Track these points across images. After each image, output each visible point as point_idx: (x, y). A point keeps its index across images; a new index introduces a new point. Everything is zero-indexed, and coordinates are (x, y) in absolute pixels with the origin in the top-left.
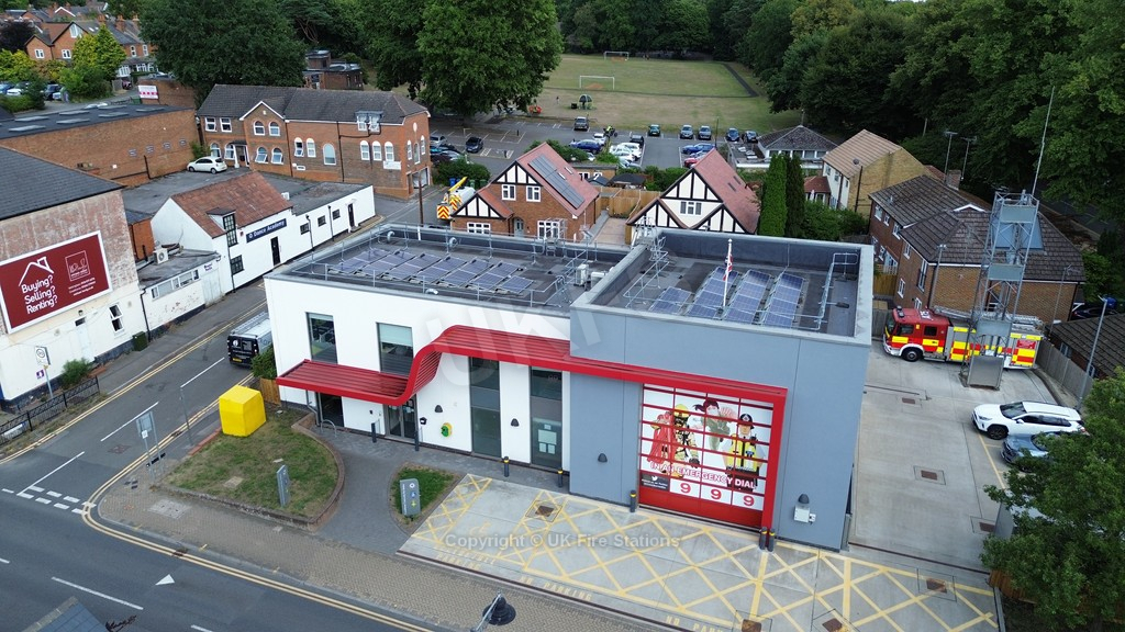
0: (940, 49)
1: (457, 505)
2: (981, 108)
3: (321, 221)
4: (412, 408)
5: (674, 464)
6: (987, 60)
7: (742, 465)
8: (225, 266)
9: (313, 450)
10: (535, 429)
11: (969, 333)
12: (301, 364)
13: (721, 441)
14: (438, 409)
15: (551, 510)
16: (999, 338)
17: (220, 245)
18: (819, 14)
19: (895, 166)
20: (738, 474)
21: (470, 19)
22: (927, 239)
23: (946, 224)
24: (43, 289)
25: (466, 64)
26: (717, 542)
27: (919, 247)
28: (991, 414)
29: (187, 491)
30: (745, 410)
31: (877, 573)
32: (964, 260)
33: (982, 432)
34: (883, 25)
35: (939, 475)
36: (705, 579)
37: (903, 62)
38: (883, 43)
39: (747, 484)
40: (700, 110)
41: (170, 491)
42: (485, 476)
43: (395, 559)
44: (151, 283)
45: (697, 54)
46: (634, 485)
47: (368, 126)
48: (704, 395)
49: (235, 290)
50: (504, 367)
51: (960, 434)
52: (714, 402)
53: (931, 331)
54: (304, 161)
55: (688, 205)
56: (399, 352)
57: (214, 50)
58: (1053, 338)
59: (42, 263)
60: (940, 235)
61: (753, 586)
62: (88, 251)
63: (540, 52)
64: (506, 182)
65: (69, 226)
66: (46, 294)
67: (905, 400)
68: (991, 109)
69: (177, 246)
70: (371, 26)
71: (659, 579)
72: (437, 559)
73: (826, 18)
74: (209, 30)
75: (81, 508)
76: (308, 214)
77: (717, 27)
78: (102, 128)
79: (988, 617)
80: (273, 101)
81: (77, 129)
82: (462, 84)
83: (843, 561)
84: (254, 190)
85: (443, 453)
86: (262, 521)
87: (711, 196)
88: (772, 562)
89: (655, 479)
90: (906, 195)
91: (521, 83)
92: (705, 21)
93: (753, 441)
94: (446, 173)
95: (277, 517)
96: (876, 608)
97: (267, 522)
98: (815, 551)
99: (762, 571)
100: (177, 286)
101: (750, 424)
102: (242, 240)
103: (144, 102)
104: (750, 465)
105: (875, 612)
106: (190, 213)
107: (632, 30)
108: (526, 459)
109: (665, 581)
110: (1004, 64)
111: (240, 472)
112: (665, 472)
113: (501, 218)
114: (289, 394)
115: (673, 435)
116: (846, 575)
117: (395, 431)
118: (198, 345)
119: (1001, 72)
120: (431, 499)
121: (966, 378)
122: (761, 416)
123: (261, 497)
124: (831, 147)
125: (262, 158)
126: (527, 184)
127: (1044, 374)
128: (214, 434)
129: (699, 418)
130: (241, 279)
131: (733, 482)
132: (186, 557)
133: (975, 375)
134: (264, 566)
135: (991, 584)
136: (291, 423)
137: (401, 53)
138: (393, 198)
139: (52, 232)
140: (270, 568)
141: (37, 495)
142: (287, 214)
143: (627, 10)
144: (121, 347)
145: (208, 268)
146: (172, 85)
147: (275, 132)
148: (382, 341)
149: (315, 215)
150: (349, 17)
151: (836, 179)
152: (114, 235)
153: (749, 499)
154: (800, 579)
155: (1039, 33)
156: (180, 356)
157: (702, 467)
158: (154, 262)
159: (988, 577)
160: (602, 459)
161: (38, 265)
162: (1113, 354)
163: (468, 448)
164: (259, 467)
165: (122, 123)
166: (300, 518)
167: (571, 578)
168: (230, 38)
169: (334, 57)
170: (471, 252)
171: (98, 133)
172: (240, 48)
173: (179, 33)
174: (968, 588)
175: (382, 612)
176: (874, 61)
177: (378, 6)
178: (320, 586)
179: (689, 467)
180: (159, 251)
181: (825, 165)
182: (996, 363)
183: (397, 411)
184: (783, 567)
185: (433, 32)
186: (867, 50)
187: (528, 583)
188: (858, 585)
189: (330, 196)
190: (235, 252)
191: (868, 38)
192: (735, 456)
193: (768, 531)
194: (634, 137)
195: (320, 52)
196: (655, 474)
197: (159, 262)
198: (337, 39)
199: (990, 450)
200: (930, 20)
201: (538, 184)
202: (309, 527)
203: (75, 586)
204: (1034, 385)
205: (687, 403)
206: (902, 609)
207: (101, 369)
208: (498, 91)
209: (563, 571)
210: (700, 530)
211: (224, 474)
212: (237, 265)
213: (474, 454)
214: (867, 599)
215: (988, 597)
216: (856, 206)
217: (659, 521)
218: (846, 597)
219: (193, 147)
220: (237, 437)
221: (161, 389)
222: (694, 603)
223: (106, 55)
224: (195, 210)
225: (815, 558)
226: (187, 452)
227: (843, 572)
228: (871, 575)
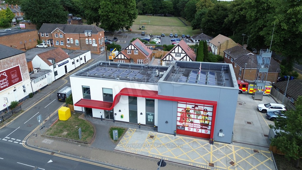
0: (237, 13)
1: (128, 137)
2: (249, 28)
3: (77, 61)
4: (112, 111)
5: (186, 123)
6: (251, 16)
7: (204, 122)
8: (53, 74)
9: (86, 124)
10: (147, 115)
11: (254, 86)
12: (80, 100)
13: (199, 116)
14: (120, 111)
15: (153, 137)
16: (262, 87)
17: (51, 68)
18: (203, 4)
19: (229, 43)
20: (203, 125)
21: (113, 5)
22: (241, 62)
23: (246, 58)
24: (5, 81)
25: (112, 17)
26: (199, 143)
27: (239, 64)
28: (262, 107)
29: (52, 136)
30: (205, 108)
31: (241, 149)
32: (251, 67)
33: (260, 111)
34: (222, 7)
35: (251, 123)
36: (197, 153)
37: (227, 16)
38: (222, 11)
39: (206, 127)
40: (173, 30)
41: (47, 137)
42: (134, 128)
43: (114, 152)
44: (33, 79)
45: (170, 15)
46: (175, 129)
47: (88, 34)
48: (194, 104)
49: (56, 80)
50: (138, 98)
51: (255, 112)
52: (197, 106)
53: (244, 86)
54: (70, 44)
55: (177, 55)
56: (108, 96)
57: (42, 14)
58: (274, 86)
59: (4, 74)
60: (245, 61)
61: (210, 154)
62: (17, 70)
63: (132, 14)
64: (128, 49)
65: (11, 63)
66: (6, 83)
67: (239, 104)
68: (252, 28)
69: (39, 68)
70: (85, 7)
71: (185, 153)
72: (125, 151)
73: (205, 5)
74: (40, 8)
75: (22, 142)
76: (74, 59)
77: (175, 8)
78: (12, 36)
79: (270, 158)
80: (60, 28)
81: (5, 36)
82: (111, 23)
83: (232, 146)
84: (59, 52)
85: (121, 123)
86: (74, 144)
87: (183, 52)
88: (214, 148)
89: (181, 127)
90: (233, 51)
91: (127, 22)
92: (172, 6)
93: (208, 116)
94: (110, 47)
95: (79, 142)
96: (242, 158)
97: (76, 144)
98: (224, 144)
99: (211, 150)
100: (40, 80)
101: (207, 111)
102: (57, 66)
103: (21, 29)
104: (206, 122)
105: (242, 159)
106: (42, 59)
107: (153, 8)
108: (145, 123)
109: (187, 154)
110: (255, 17)
111: (66, 130)
112: (183, 125)
113: (127, 59)
114: (77, 108)
115: (186, 115)
116: (233, 150)
117: (107, 117)
118: (48, 96)
119: (254, 19)
120: (120, 135)
121: (254, 98)
122: (210, 109)
123: (74, 137)
124: (211, 39)
125: (57, 44)
126: (134, 49)
127: (273, 96)
128: (57, 120)
129: (193, 110)
130: (57, 77)
131: (202, 127)
132: (55, 154)
133: (256, 97)
134: (78, 156)
135: (270, 150)
136: (78, 116)
137: (94, 15)
138: (95, 54)
139: (7, 65)
140: (79, 156)
141: (8, 139)
142: (69, 59)
143: (151, 3)
144: (26, 97)
145: (48, 74)
146: (29, 24)
147: (61, 36)
148: (104, 93)
149: (76, 59)
150: (77, 5)
151: (213, 47)
152: (23, 65)
153: (206, 131)
154: (222, 152)
155: (263, 9)
156: (43, 99)
157: (194, 123)
158: (33, 73)
159: (268, 148)
160: (167, 122)
161: (3, 74)
162: (290, 90)
163: (128, 121)
164: (71, 129)
165: (18, 34)
166: (86, 142)
167: (162, 154)
168: (46, 11)
169: (74, 16)
170: (124, 68)
171: (11, 37)
172: (49, 13)
173: (32, 9)
174: (264, 151)
175: (112, 166)
176: (220, 16)
177: (87, 2)
178: (94, 160)
179: (190, 123)
180: (34, 70)
181: (210, 43)
182: (261, 94)
183: (108, 112)
184: (217, 149)
185: (103, 9)
186: (218, 14)
187: (151, 156)
188: (237, 152)
189: (79, 54)
190: (55, 70)
191: (218, 10)
192: (203, 120)
193: (212, 139)
194: (158, 37)
195: (70, 14)
196: (181, 126)
197: (35, 73)
198: (74, 11)
199: (263, 116)
200: (234, 6)
201: (137, 50)
202: (88, 145)
203: (24, 164)
204: (270, 99)
205: (190, 106)
206: (249, 158)
207: (21, 103)
208: (121, 25)
209: (159, 153)
210: (194, 140)
211: (62, 131)
212: (56, 73)
213: (130, 123)
214: (239, 156)
215: (269, 153)
216: (219, 54)
217: (182, 138)
218: (234, 155)
219: (38, 41)
220: (63, 121)
221: (39, 108)
222: (196, 159)
223: (9, 16)
224: (44, 58)
225: (225, 146)
226: (50, 125)
227: (232, 149)
228: (239, 149)
